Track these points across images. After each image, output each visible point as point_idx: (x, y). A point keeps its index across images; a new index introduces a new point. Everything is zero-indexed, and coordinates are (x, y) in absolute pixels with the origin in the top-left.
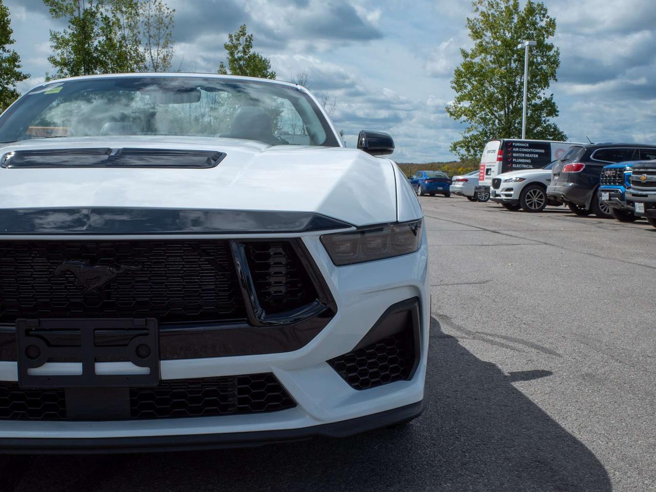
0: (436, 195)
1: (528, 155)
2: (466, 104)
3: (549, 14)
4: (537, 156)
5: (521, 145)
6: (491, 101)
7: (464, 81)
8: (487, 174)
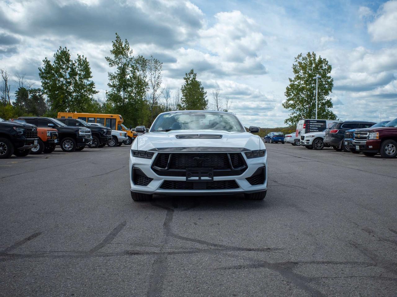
0: (278, 143)
1: (316, 126)
2: (291, 102)
3: (329, 64)
4: (320, 126)
5: (313, 121)
6: (302, 101)
7: (290, 92)
8: (299, 134)
